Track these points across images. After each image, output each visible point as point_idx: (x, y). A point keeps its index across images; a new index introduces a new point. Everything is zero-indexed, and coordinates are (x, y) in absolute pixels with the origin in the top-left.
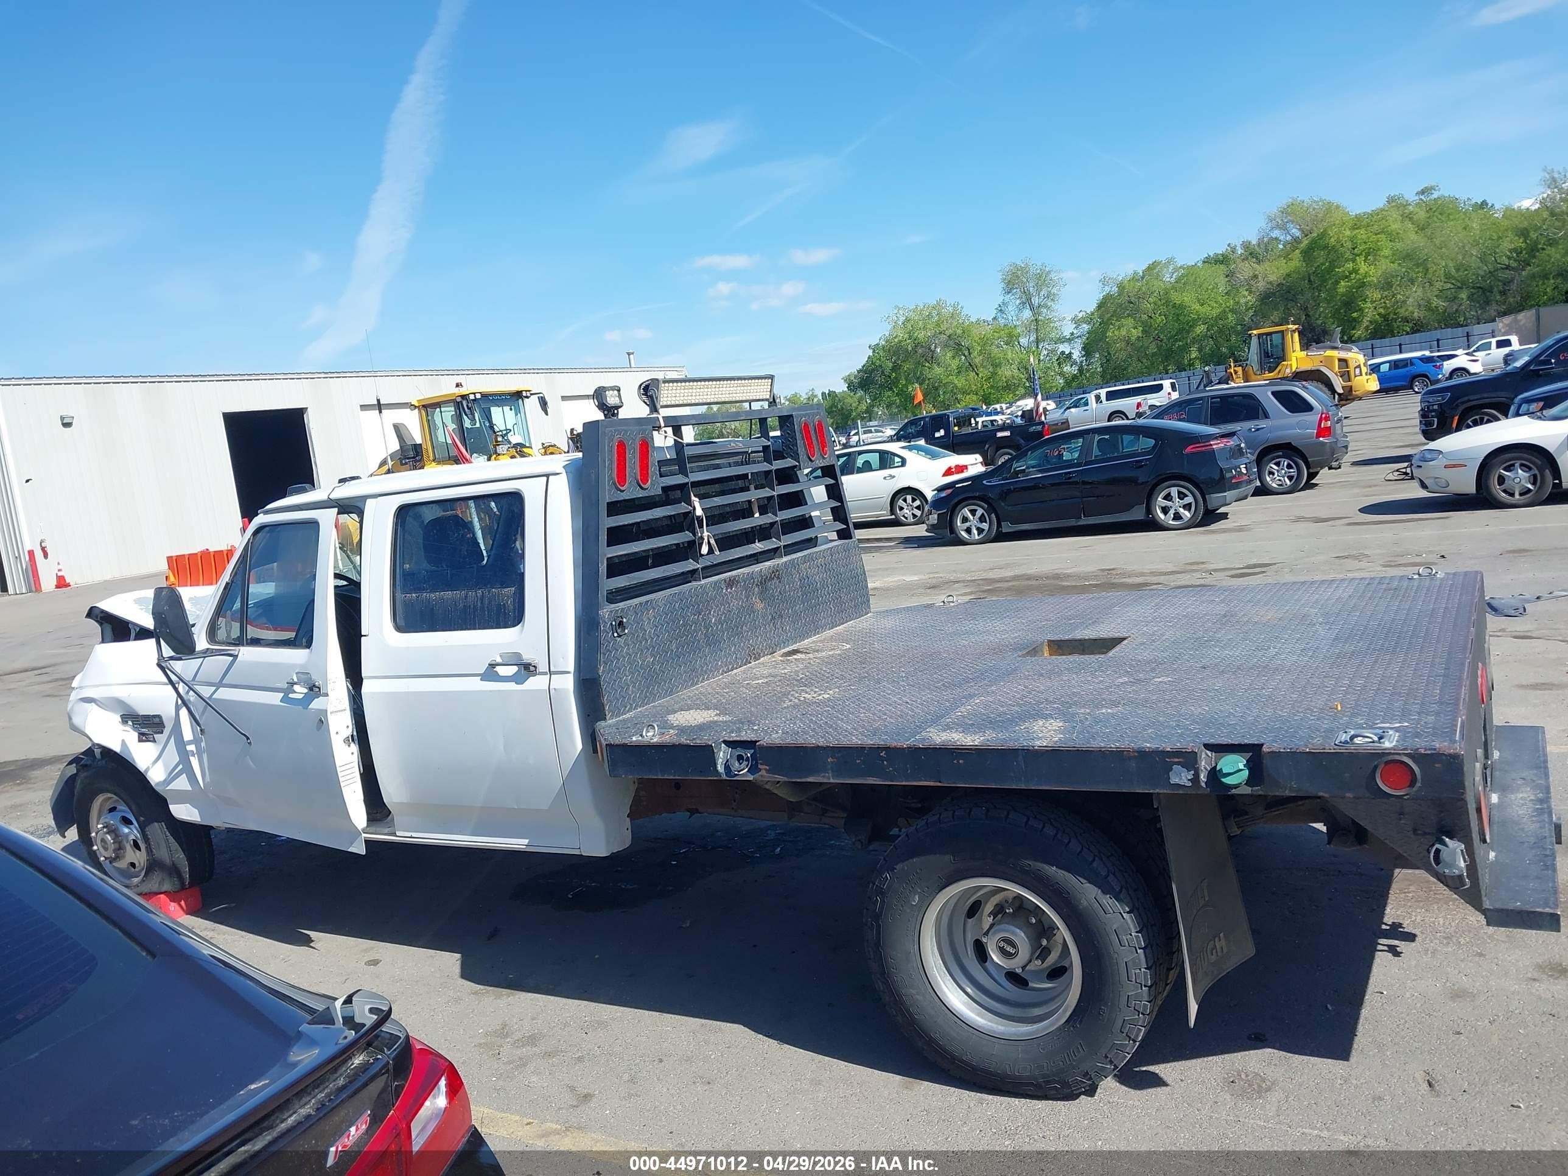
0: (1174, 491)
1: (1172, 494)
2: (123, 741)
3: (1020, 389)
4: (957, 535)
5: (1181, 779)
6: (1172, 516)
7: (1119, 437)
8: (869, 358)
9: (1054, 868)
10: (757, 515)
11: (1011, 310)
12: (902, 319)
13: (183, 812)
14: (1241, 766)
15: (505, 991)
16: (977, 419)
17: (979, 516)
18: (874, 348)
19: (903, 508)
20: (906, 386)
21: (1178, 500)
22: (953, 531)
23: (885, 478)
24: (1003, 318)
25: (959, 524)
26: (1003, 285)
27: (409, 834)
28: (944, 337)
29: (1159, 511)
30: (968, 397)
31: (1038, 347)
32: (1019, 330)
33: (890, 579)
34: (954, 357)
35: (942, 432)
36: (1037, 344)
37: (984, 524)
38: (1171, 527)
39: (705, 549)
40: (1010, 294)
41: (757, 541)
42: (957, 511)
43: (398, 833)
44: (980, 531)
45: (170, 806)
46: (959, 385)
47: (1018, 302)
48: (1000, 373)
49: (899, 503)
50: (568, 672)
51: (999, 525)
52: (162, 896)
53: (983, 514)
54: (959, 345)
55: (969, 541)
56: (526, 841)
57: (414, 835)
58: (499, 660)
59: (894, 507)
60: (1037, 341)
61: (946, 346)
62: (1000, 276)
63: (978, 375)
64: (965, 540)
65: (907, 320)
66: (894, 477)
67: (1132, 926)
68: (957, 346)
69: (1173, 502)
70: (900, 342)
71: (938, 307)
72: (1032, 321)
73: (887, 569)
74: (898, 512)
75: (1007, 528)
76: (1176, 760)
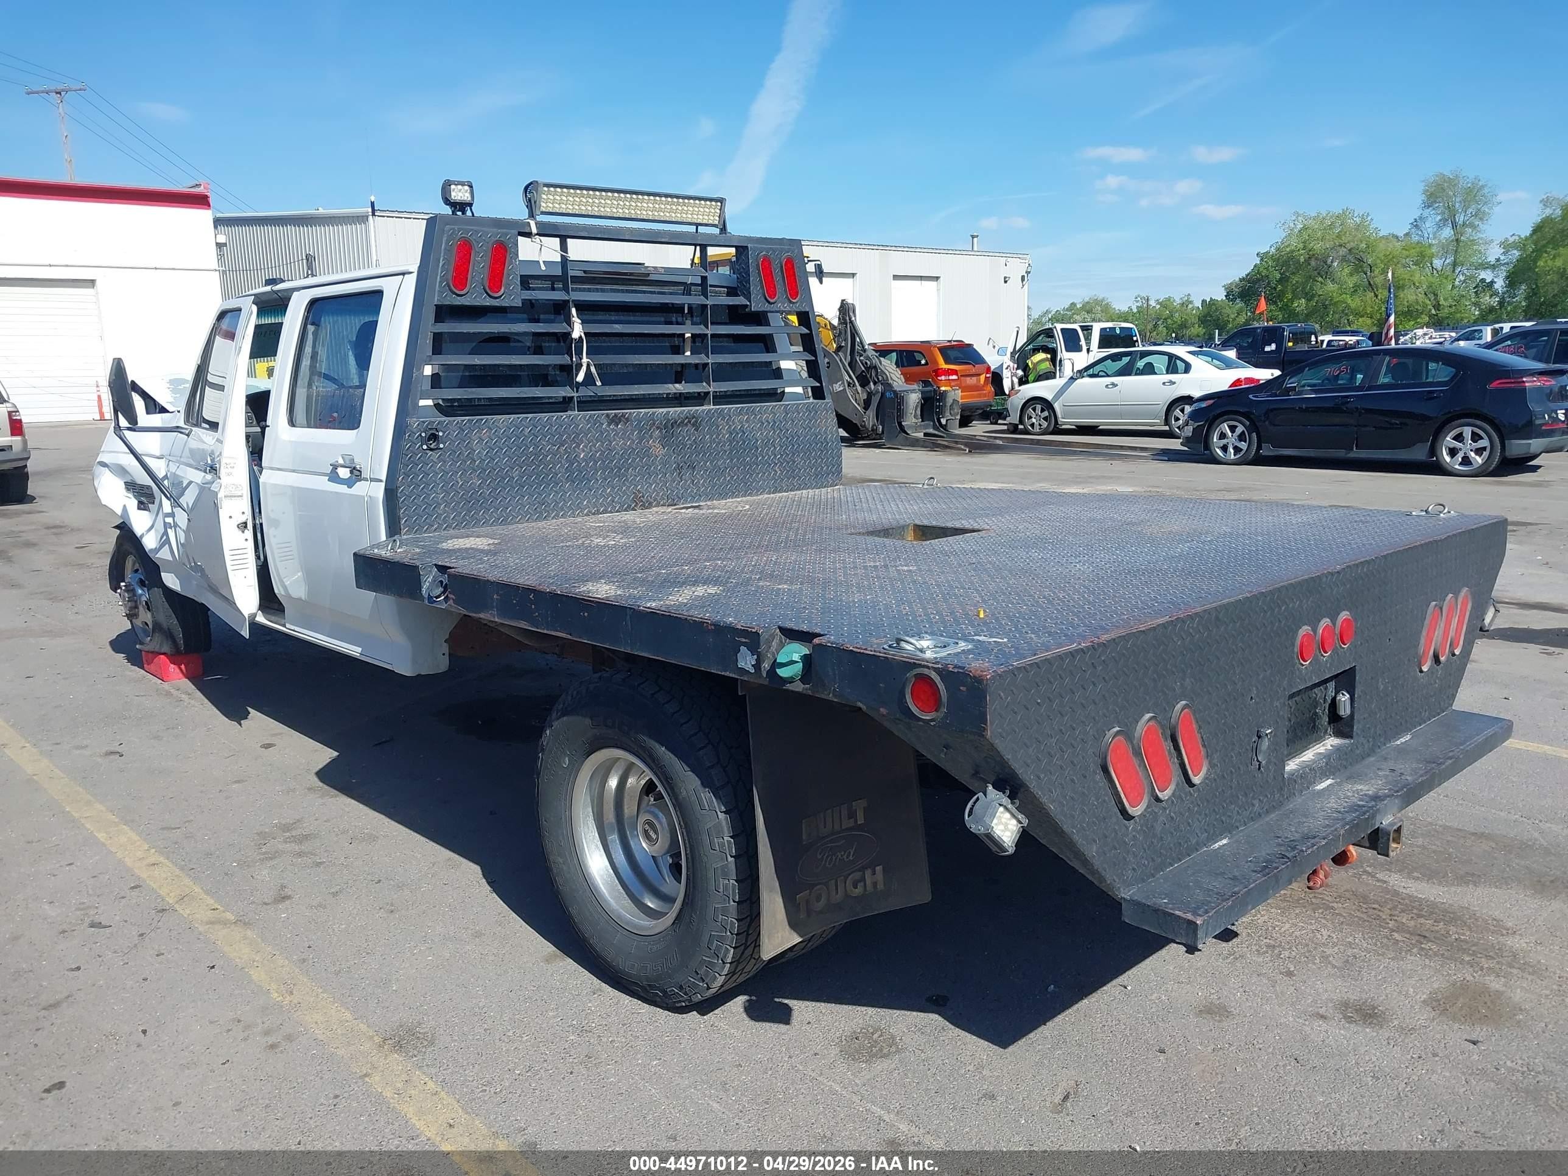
0: (1467, 432)
1: (1464, 435)
2: (125, 506)
3: (1423, 316)
4: (1211, 452)
5: (746, 663)
6: (1460, 459)
7: (1424, 363)
8: (1255, 266)
9: (663, 749)
10: (688, 353)
11: (1429, 226)
12: (1300, 226)
13: (170, 580)
14: (796, 657)
15: (334, 792)
16: (1320, 338)
17: (1239, 433)
18: (1262, 257)
19: (1179, 419)
20: (1292, 301)
21: (1470, 442)
22: (1207, 446)
23: (1164, 383)
24: (1417, 234)
25: (1215, 440)
26: (1423, 197)
27: (293, 627)
28: (1343, 251)
29: (1444, 453)
30: (1360, 320)
31: (1454, 271)
32: (1434, 250)
33: (1104, 487)
34: (1351, 275)
35: (1273, 347)
36: (1454, 268)
37: (1243, 443)
38: (1457, 472)
39: (580, 378)
40: (1431, 209)
41: (683, 382)
42: (1215, 426)
43: (288, 625)
44: (1237, 450)
45: (162, 574)
46: (1353, 306)
47: (1439, 217)
48: (1402, 296)
49: (1175, 413)
50: (381, 481)
51: (1259, 447)
52: (162, 656)
53: (1243, 432)
54: (1361, 260)
55: (1224, 461)
56: (359, 650)
57: (297, 629)
58: (341, 461)
59: (1169, 417)
60: (1455, 265)
61: (1344, 259)
62: (1421, 187)
63: (1376, 296)
64: (1219, 458)
65: (1305, 228)
66: (1174, 383)
67: (725, 829)
68: (1358, 263)
69: (1464, 444)
70: (1292, 251)
71: (1342, 217)
72: (1452, 241)
73: (1111, 478)
74: (1173, 422)
75: (1267, 450)
76: (744, 640)
